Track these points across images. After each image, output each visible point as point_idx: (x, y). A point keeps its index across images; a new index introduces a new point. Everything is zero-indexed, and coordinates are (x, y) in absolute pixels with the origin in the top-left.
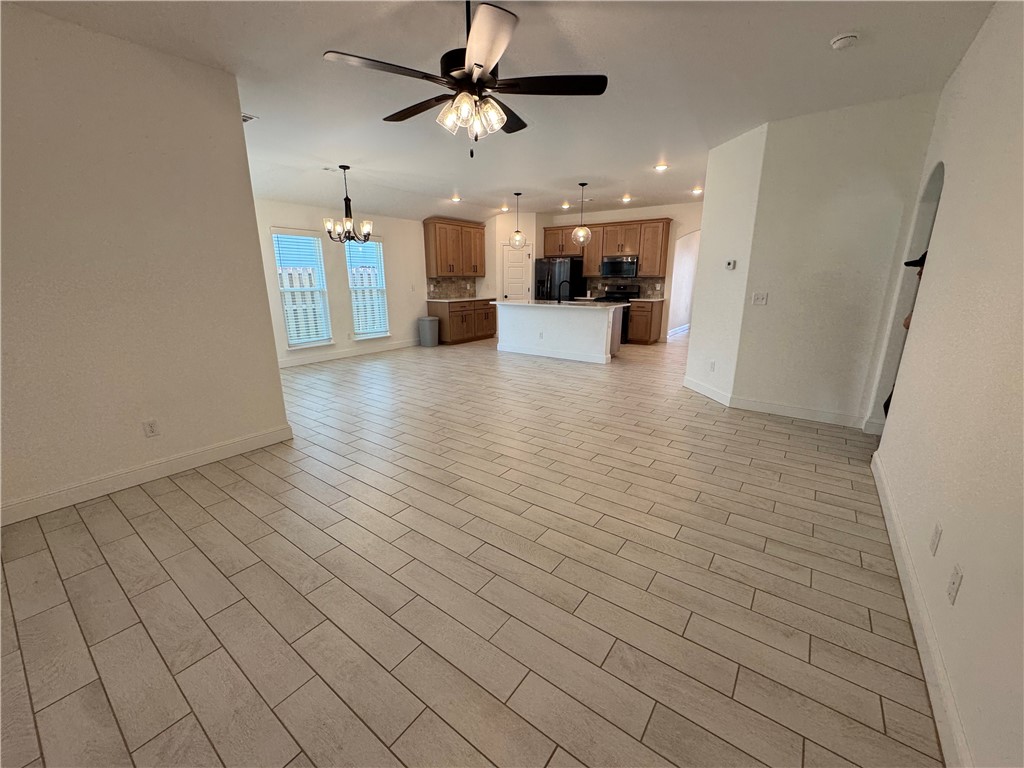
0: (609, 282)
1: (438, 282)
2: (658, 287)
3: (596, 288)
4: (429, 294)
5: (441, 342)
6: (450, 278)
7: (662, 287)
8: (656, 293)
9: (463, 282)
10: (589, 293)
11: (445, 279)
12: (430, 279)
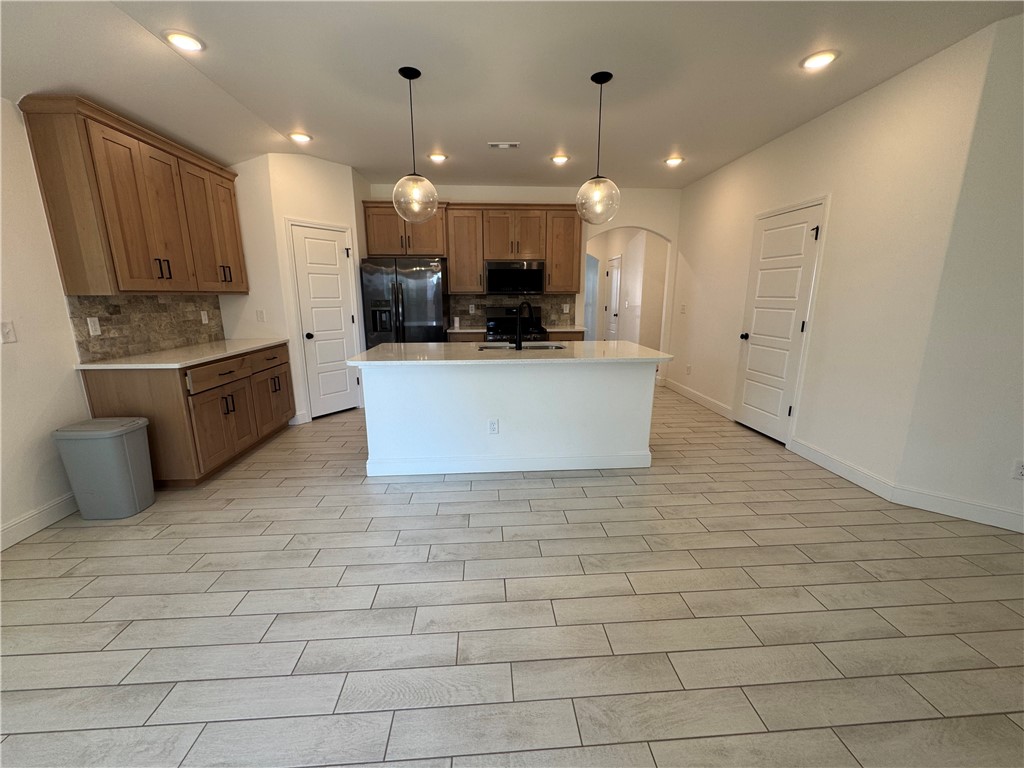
0: (488, 302)
1: (116, 310)
2: (566, 308)
3: (466, 312)
4: (84, 345)
5: (163, 484)
6: (152, 297)
7: (572, 309)
8: (563, 317)
9: (191, 308)
10: (457, 320)
11: (135, 299)
12: (82, 302)
